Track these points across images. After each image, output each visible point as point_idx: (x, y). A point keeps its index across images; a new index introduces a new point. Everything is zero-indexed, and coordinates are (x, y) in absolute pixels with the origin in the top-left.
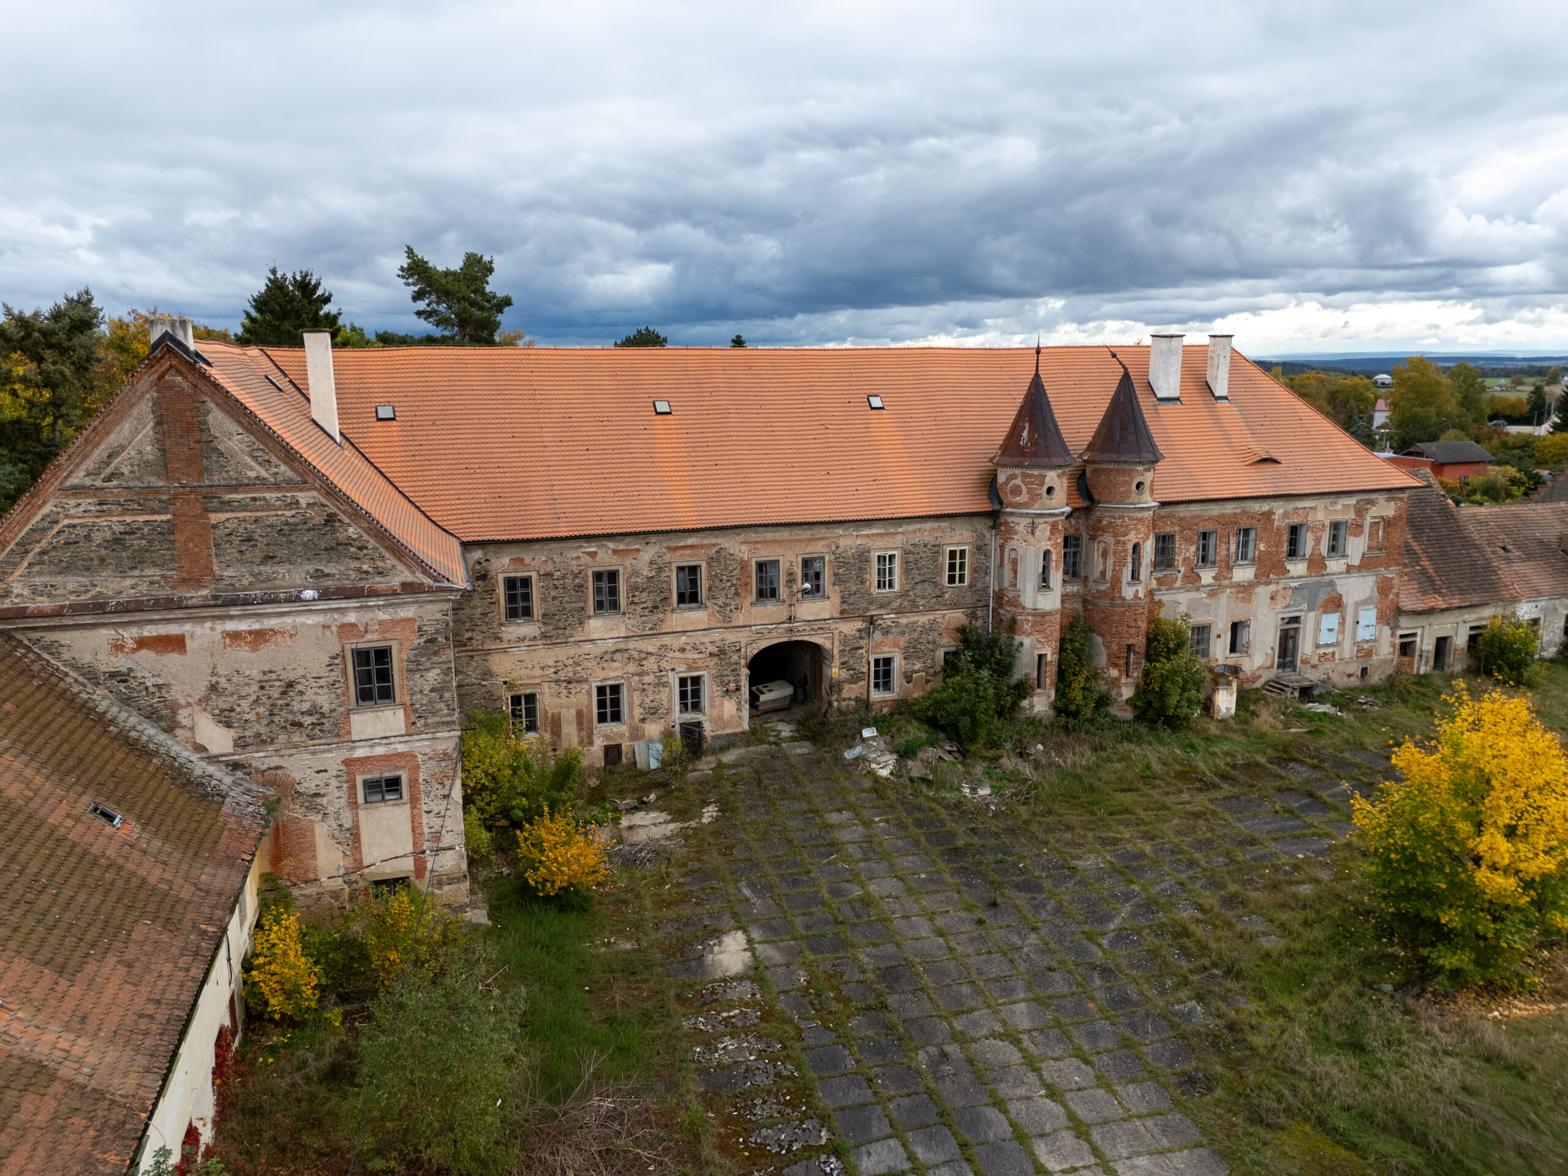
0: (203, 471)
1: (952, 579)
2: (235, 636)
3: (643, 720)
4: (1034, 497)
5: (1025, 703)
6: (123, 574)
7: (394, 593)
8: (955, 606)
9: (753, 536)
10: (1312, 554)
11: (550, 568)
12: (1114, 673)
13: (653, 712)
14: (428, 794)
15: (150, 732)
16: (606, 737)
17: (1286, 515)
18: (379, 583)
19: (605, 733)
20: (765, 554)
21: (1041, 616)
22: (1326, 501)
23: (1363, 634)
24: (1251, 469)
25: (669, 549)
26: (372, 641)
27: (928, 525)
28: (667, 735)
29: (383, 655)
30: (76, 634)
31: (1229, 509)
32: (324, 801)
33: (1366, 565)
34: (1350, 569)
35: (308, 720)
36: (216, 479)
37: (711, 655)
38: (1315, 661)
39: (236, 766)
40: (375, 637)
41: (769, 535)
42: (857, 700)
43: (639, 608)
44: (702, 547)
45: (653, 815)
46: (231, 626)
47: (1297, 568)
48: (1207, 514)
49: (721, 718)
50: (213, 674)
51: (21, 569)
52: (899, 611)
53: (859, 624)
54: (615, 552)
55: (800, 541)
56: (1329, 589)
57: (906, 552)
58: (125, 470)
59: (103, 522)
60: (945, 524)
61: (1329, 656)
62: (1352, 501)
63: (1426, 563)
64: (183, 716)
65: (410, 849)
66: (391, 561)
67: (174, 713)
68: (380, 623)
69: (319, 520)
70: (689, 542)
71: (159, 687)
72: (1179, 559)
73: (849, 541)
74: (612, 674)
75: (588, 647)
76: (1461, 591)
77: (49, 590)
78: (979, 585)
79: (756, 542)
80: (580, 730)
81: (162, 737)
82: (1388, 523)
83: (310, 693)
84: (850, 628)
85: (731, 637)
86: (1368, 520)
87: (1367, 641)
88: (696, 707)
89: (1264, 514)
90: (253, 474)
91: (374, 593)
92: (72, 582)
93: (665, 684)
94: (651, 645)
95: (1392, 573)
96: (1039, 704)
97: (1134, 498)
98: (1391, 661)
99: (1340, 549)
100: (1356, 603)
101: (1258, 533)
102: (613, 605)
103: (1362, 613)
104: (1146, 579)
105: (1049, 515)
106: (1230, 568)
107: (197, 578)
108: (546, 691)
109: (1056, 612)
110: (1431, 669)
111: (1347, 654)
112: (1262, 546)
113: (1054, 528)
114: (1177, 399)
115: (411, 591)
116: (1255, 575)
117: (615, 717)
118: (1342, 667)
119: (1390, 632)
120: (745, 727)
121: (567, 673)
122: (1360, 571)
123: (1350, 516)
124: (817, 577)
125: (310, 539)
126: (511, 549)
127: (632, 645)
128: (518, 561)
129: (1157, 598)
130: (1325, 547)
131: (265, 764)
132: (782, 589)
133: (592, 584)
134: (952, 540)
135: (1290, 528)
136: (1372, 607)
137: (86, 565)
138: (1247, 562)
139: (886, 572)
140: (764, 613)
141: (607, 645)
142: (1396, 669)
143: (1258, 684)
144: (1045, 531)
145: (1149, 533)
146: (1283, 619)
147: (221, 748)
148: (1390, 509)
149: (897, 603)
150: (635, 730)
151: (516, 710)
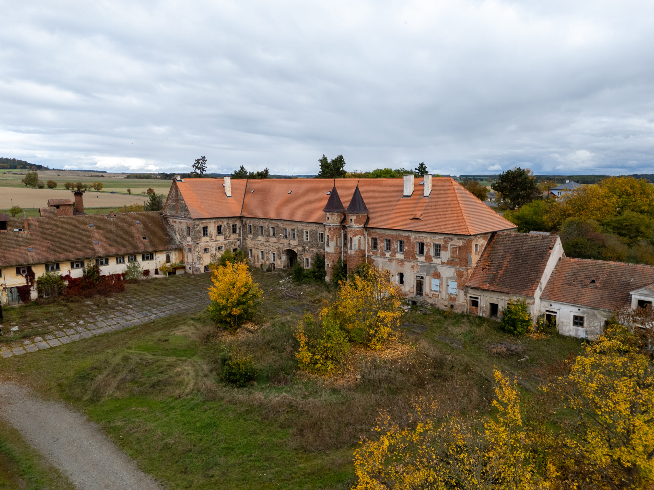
1: (320, 241)
2: (179, 222)
3: (266, 260)
4: (326, 220)
6: (173, 211)
8: (321, 248)
10: (426, 254)
16: (261, 262)
17: (415, 238)
20: (285, 227)
21: (327, 253)
22: (432, 235)
23: (451, 291)
24: (410, 221)
25: (270, 223)
27: (315, 225)
28: (270, 265)
29: (189, 228)
30: (170, 219)
31: (394, 233)
32: (186, 250)
33: (450, 263)
34: (443, 263)
35: (184, 237)
36: (178, 198)
37: (277, 249)
39: (180, 242)
41: (286, 223)
43: (266, 235)
47: (421, 259)
48: (387, 233)
49: (278, 264)
50: (178, 227)
51: (167, 209)
52: (309, 247)
54: (262, 222)
57: (311, 232)
58: (173, 197)
59: (172, 204)
60: (318, 225)
61: (437, 295)
62: (442, 237)
64: (177, 233)
66: (189, 213)
68: (188, 223)
69: (184, 206)
70: (273, 222)
71: (175, 228)
73: (300, 227)
74: (262, 249)
80: (257, 259)
81: (174, 235)
82: (460, 248)
83: (184, 233)
84: (301, 249)
85: (280, 245)
86: (450, 246)
87: (453, 294)
89: (406, 236)
92: (170, 212)
94: (267, 244)
95: (462, 269)
96: (327, 279)
97: (349, 224)
98: (464, 306)
99: (439, 255)
100: (446, 277)
101: (405, 243)
102: (262, 233)
103: (450, 282)
104: (355, 249)
105: (327, 225)
106: (395, 253)
107: (177, 213)
108: (253, 249)
109: (332, 253)
110: (486, 316)
111: (444, 297)
112: (406, 248)
113: (330, 229)
114: (410, 196)
115: (190, 218)
116: (404, 258)
117: (262, 258)
118: (442, 302)
119: (464, 294)
120: (282, 268)
121: (256, 247)
122: (447, 265)
123: (442, 243)
124: (294, 234)
125: (185, 208)
126: (249, 219)
127: (265, 243)
128: (250, 221)
129: (373, 258)
130: (432, 253)
131: (182, 242)
132: (288, 236)
133: (260, 229)
134: (320, 230)
135: (419, 244)
136: (454, 281)
137: (171, 210)
138: (402, 252)
139: (307, 236)
140: (285, 241)
141: (261, 242)
142: (468, 310)
143: (407, 297)
144: (327, 229)
145: (355, 235)
146: (417, 276)
147: (179, 239)
148: (460, 243)
149: (309, 244)
150: (265, 262)
151: (249, 252)
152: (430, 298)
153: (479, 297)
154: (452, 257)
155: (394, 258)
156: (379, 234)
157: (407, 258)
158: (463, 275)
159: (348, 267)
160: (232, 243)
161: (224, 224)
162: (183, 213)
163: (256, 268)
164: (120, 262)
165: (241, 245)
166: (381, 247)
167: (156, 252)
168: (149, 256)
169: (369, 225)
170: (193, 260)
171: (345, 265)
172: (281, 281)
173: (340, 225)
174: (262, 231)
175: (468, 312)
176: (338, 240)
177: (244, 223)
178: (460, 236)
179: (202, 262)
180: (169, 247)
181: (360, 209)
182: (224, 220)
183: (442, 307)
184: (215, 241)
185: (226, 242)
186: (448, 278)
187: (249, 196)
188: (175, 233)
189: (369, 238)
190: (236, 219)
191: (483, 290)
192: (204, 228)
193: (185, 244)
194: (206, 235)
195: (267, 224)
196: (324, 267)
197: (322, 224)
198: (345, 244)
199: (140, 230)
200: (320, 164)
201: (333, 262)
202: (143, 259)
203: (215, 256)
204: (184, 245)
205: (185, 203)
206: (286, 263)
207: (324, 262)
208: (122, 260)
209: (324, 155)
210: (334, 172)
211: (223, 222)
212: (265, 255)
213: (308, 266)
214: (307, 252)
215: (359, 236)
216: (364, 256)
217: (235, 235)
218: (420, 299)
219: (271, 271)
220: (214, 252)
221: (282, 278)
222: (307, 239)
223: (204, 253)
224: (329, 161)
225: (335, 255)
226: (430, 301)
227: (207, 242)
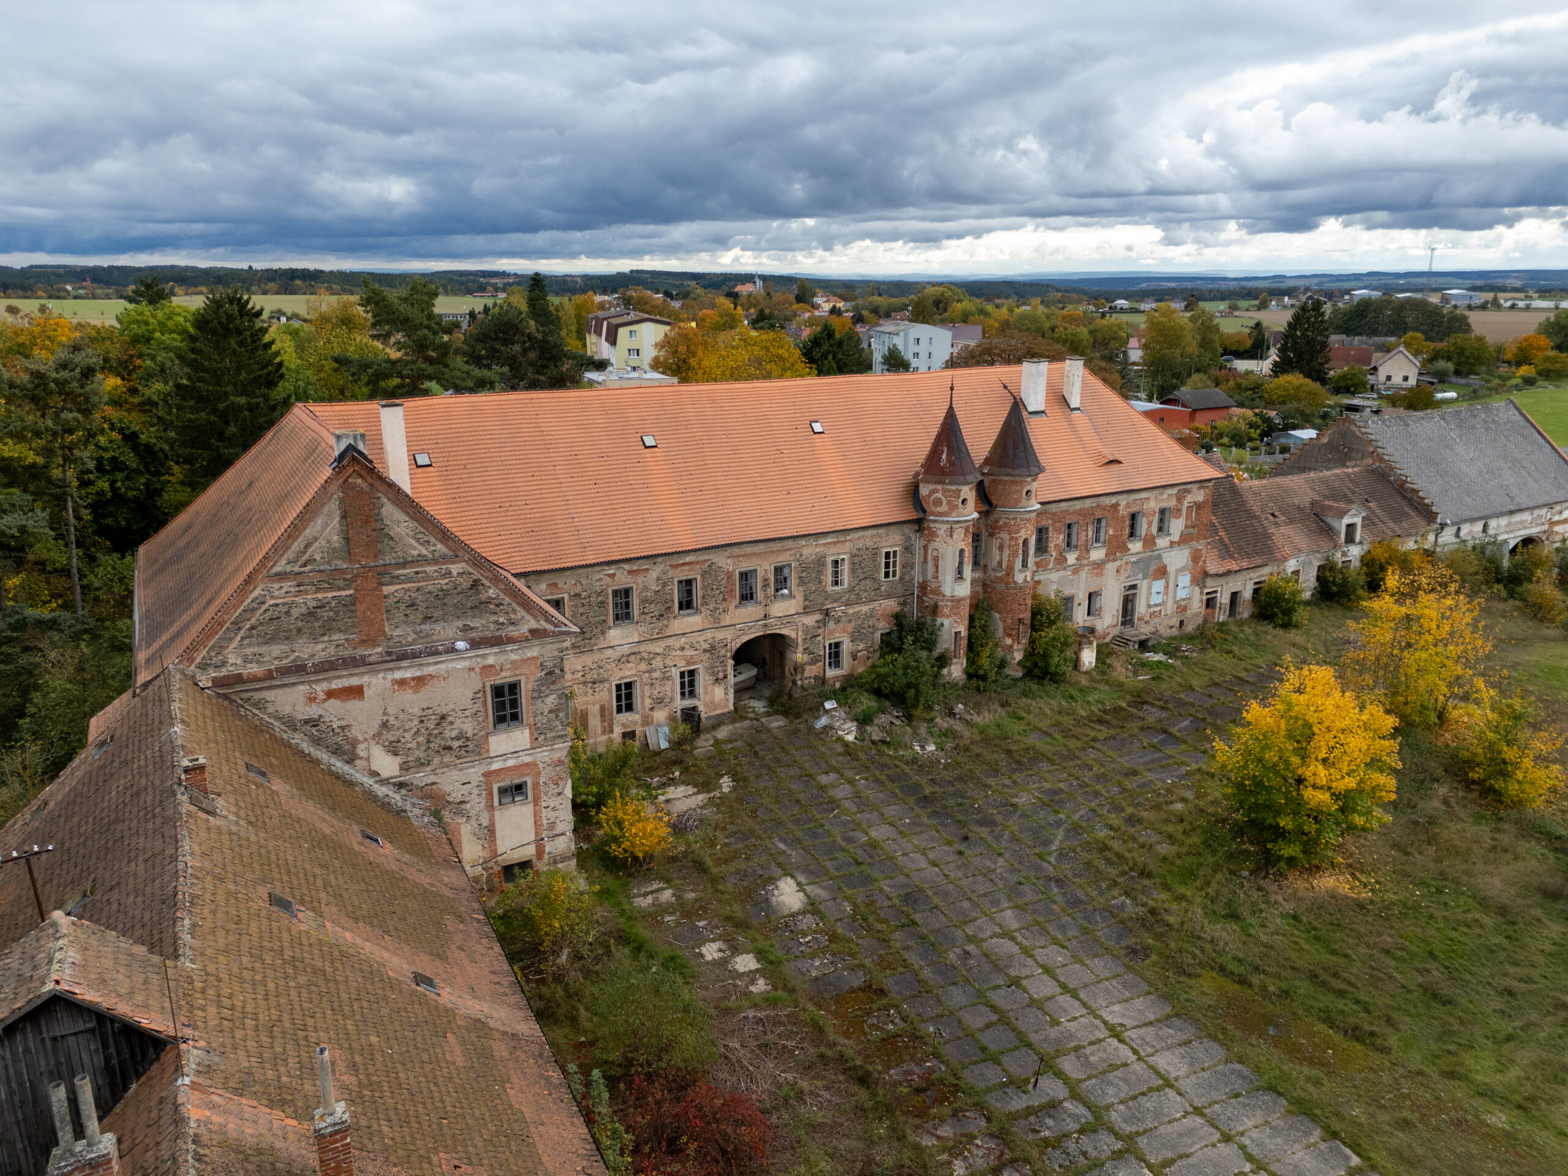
0: (378, 553)
1: (887, 575)
2: (402, 683)
3: (652, 709)
4: (952, 507)
5: (945, 671)
6: (315, 640)
7: (527, 639)
8: (889, 596)
9: (736, 551)
10: (1146, 535)
11: (578, 589)
12: (1008, 641)
13: (660, 701)
14: (546, 793)
15: (339, 765)
16: (623, 725)
17: (1128, 506)
18: (513, 631)
19: (623, 721)
20: (746, 566)
21: (959, 601)
22: (1156, 492)
23: (1182, 594)
24: (1102, 470)
25: (672, 566)
26: (505, 678)
27: (870, 532)
28: (672, 718)
29: (514, 687)
30: (280, 691)
31: (1088, 503)
32: (468, 806)
33: (1184, 540)
34: (1172, 543)
35: (456, 744)
36: (388, 559)
37: (705, 651)
38: (1147, 618)
39: (401, 785)
40: (508, 674)
41: (749, 549)
42: (816, 678)
43: (648, 617)
44: (697, 563)
45: (682, 788)
46: (398, 675)
47: (1136, 546)
48: (1072, 509)
49: (712, 702)
50: (385, 714)
51: (235, 643)
52: (848, 604)
53: (818, 617)
54: (630, 572)
55: (773, 553)
56: (1158, 561)
57: (853, 556)
58: (317, 557)
59: (300, 600)
60: (881, 531)
61: (1157, 614)
62: (1174, 491)
63: (1222, 534)
64: (361, 750)
65: (533, 838)
66: (521, 612)
67: (354, 747)
68: (512, 663)
69: (466, 585)
70: (688, 559)
71: (343, 728)
72: (1051, 545)
73: (810, 551)
74: (628, 673)
75: (609, 652)
76: (1249, 555)
77: (258, 658)
78: (907, 578)
79: (739, 557)
80: (603, 721)
81: (347, 768)
82: (1199, 506)
83: (458, 724)
84: (810, 620)
85: (720, 635)
86: (1186, 505)
87: (1184, 600)
88: (692, 694)
89: (1112, 506)
90: (415, 553)
91: (511, 640)
92: (276, 650)
93: (669, 678)
94: (658, 647)
95: (1201, 545)
96: (956, 671)
98: (1200, 613)
99: (1167, 528)
101: (1108, 521)
103: (1180, 578)
106: (1088, 550)
107: (368, 641)
110: (1225, 617)
111: (1170, 611)
112: (1111, 531)
113: (967, 531)
114: (1043, 412)
116: (1105, 554)
117: (629, 709)
118: (1166, 622)
119: (1199, 591)
120: (731, 707)
121: (593, 675)
122: (1179, 545)
123: (1172, 503)
124: (785, 580)
127: (643, 647)
129: (1036, 578)
130: (1155, 529)
132: (759, 594)
133: (613, 601)
134: (888, 544)
136: (1187, 572)
137: (281, 636)
138: (1100, 544)
139: (838, 573)
141: (622, 650)
142: (1204, 619)
143: (1108, 639)
144: (960, 534)
146: (1124, 587)
147: (390, 772)
148: (1200, 497)
149: (846, 597)
150: (646, 718)
152: (1146, 621)
153: (1219, 589)
154: (1186, 527)
155: (1085, 562)
156: (1053, 514)
157: (1111, 553)
166: (1055, 546)
170: (545, 828)
174: (626, 605)
175: (1204, 623)
183: (1166, 632)
186: (1177, 572)
193: (458, 779)
195: (655, 574)
199: (315, 809)
205: (472, 569)
212: (645, 693)
213: (836, 665)
214: (838, 621)
222: (837, 583)
226: (1147, 629)
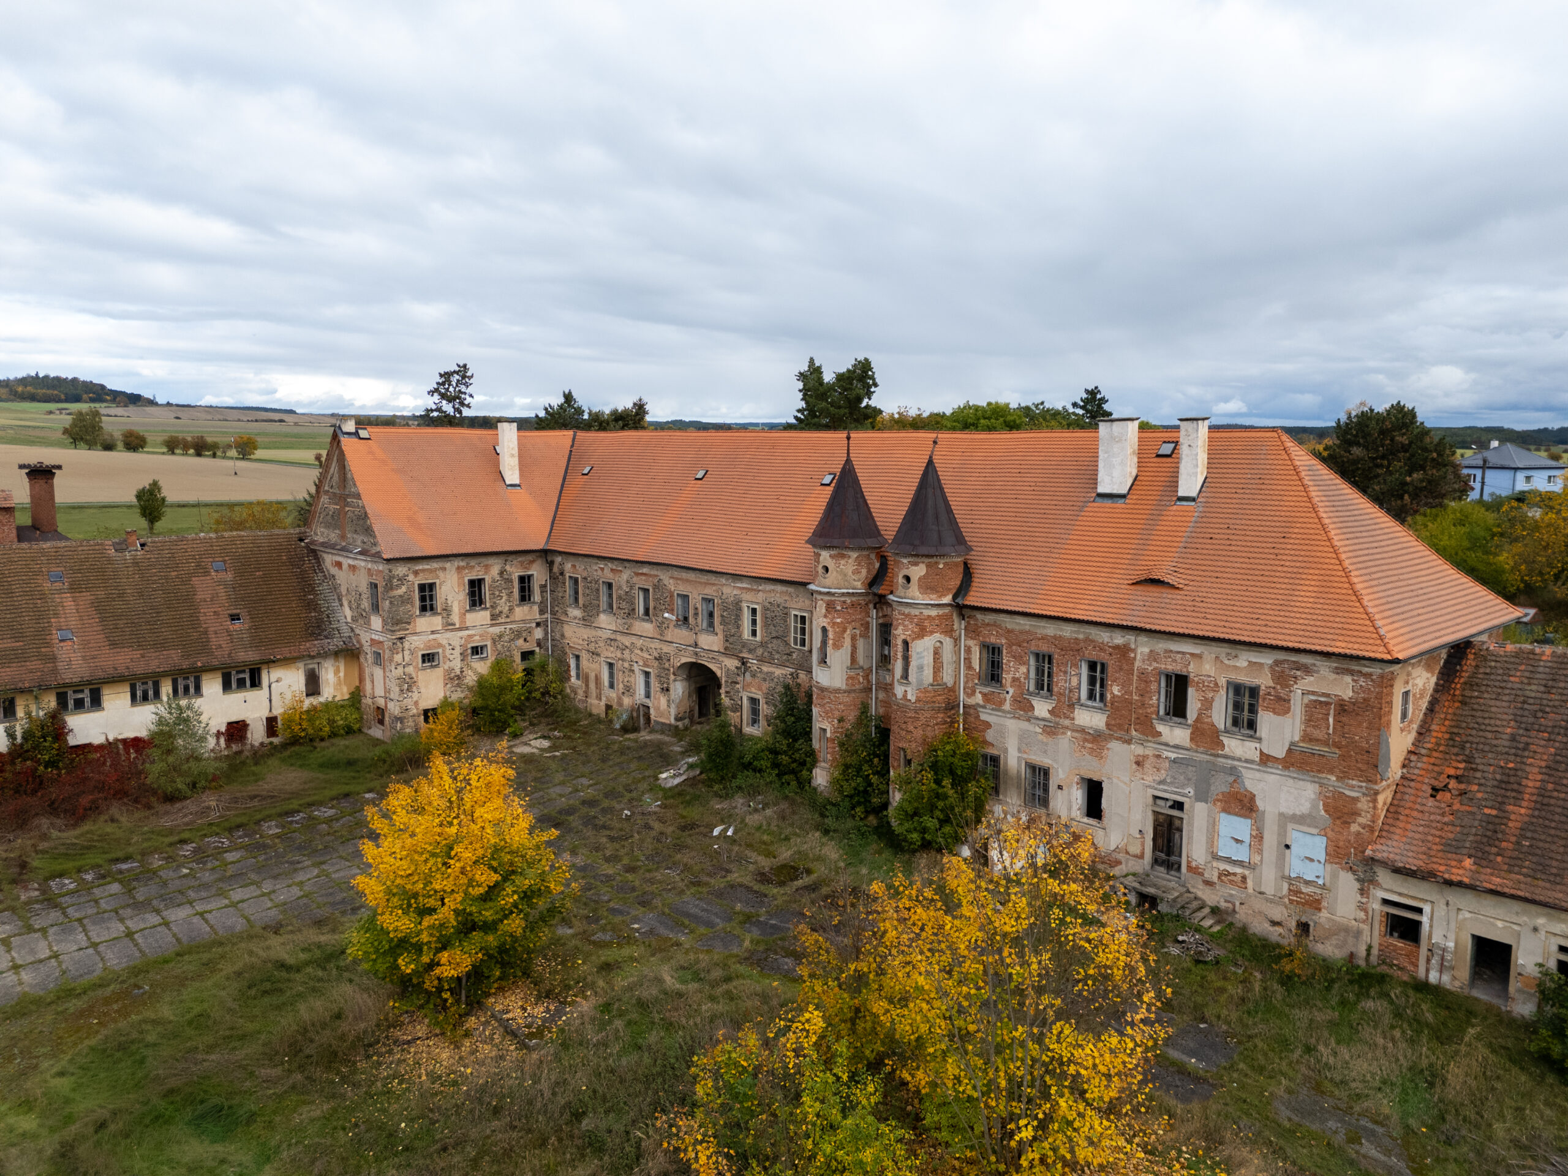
0: (345, 488)
1: (797, 641)
2: (350, 566)
3: (623, 694)
4: (816, 573)
6: (333, 531)
8: (800, 667)
9: (675, 573)
10: (1197, 720)
13: (628, 689)
14: (387, 667)
16: (607, 698)
17: (1153, 656)
18: (373, 550)
19: (607, 695)
20: (682, 589)
21: (821, 690)
22: (1222, 650)
23: (1297, 867)
25: (635, 573)
27: (779, 588)
28: (633, 708)
29: (376, 587)
30: (326, 555)
31: (1066, 631)
32: (368, 657)
33: (1299, 762)
34: (1266, 759)
35: (364, 614)
36: (347, 491)
37: (655, 658)
38: (1210, 877)
39: (352, 629)
41: (684, 575)
43: (622, 613)
44: (651, 576)
46: (349, 561)
47: (1176, 734)
48: (1039, 632)
49: (660, 709)
50: (347, 583)
51: (320, 524)
52: (761, 660)
53: (736, 663)
55: (700, 583)
56: (1231, 779)
57: (765, 608)
58: (334, 485)
59: (330, 507)
60: (791, 589)
61: (1238, 879)
62: (1267, 659)
65: (383, 694)
68: (375, 571)
70: (645, 570)
71: (339, 585)
72: (1007, 677)
73: (729, 591)
74: (610, 655)
75: (600, 632)
76: (1540, 872)
77: (323, 535)
79: (677, 579)
80: (596, 688)
81: (336, 608)
82: (1343, 708)
83: (364, 601)
84: (732, 663)
85: (666, 649)
86: (1300, 694)
87: (1307, 883)
88: (649, 694)
90: (352, 490)
92: (326, 532)
93: (633, 672)
95: (1353, 789)
96: (821, 777)
97: (900, 591)
98: (1358, 934)
99: (1252, 725)
100: (1281, 815)
101: (1110, 670)
102: (611, 606)
103: (1295, 834)
104: (920, 681)
105: (820, 593)
106: (1072, 706)
107: (343, 537)
108: (584, 656)
109: (837, 691)
110: (1457, 984)
111: (1269, 888)
112: (1116, 690)
113: (830, 607)
114: (1123, 496)
115: (378, 555)
116: (1108, 725)
117: (612, 686)
118: (1258, 904)
119: (1357, 885)
120: (673, 721)
121: (592, 647)
122: (1286, 768)
123: (1264, 681)
124: (711, 615)
125: (363, 524)
126: (572, 558)
127: (619, 637)
128: (574, 566)
129: (983, 717)
130: (1220, 716)
131: (357, 631)
132: (691, 620)
133: (603, 590)
134: (797, 606)
135: (1168, 677)
136: (1315, 831)
137: (328, 526)
138: (1097, 704)
139: (754, 622)
140: (681, 635)
141: (608, 634)
142: (1375, 951)
143: (1116, 871)
144: (821, 607)
145: (922, 633)
146: (1156, 798)
147: (349, 619)
148: (1345, 688)
149: (760, 651)
150: (619, 699)
151: (572, 663)
152: (1208, 883)
153: (1427, 909)
154: (1307, 737)
155: (1067, 722)
156: (1009, 631)
157: (1120, 727)
158: (1356, 813)
159: (894, 743)
160: (517, 634)
161: (491, 572)
162: (359, 539)
163: (590, 715)
164: (145, 698)
165: (546, 638)
166: (1014, 680)
167: (270, 663)
168: (247, 676)
169: (972, 599)
170: (387, 691)
171: (884, 734)
172: (664, 776)
173: (867, 594)
174: (610, 596)
175: (1374, 959)
176: (861, 643)
177: (555, 569)
178: (1346, 661)
179: (415, 696)
180: (314, 646)
181: (941, 542)
182: (491, 561)
183: (1260, 927)
184: (460, 629)
185: (496, 630)
186: (1285, 819)
187: (576, 482)
188: (340, 600)
189: (971, 643)
190: (530, 557)
191: (1449, 883)
192: (422, 588)
193: (365, 637)
194: (432, 609)
195: (625, 576)
196: (807, 734)
197: (804, 584)
198: (885, 660)
199: (221, 590)
200: (801, 385)
201: (841, 720)
202: (227, 686)
203: (458, 677)
204: (363, 642)
205: (363, 507)
206: (686, 706)
207: (810, 719)
208: (151, 693)
209: (812, 361)
210: (842, 411)
211: (487, 567)
212: (619, 677)
213: (754, 722)
214: (753, 676)
215: (937, 636)
216: (951, 706)
217: (526, 608)
218: (1165, 884)
219: (636, 729)
220: (457, 664)
221: (667, 760)
222: (754, 633)
223: (424, 669)
224: (828, 377)
225: (846, 699)
226: (1211, 897)
227: (433, 632)
